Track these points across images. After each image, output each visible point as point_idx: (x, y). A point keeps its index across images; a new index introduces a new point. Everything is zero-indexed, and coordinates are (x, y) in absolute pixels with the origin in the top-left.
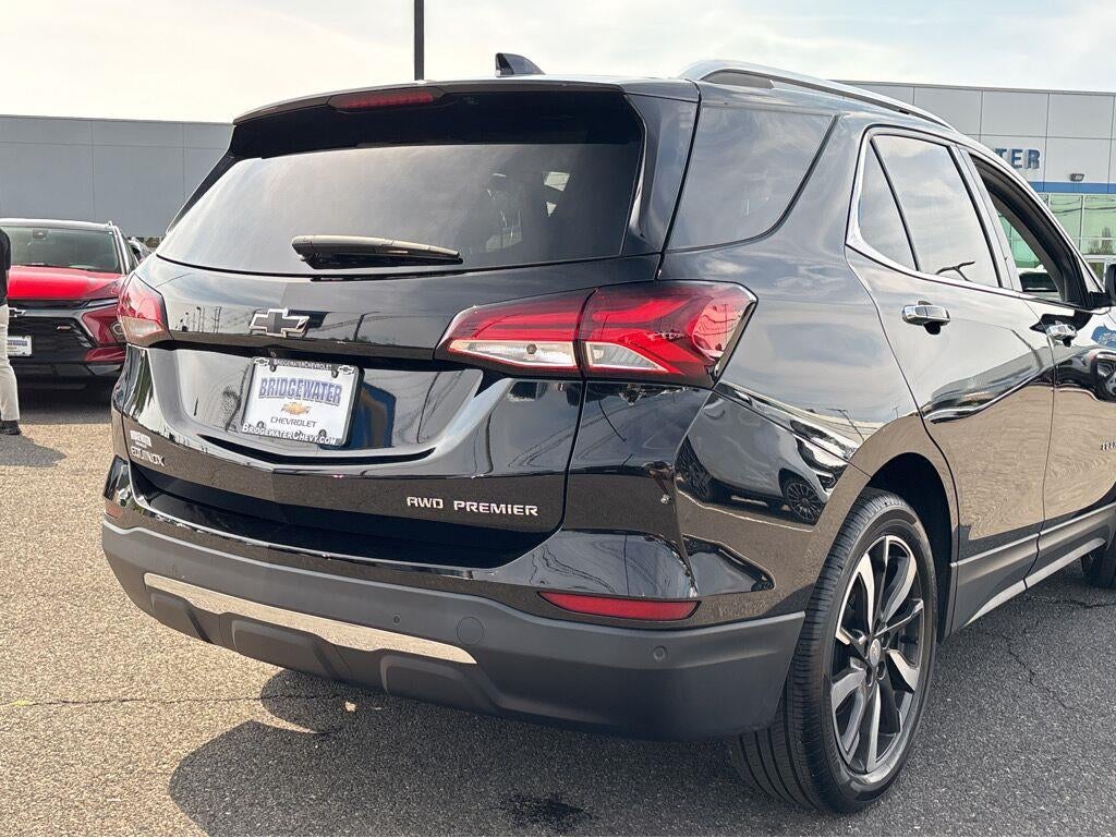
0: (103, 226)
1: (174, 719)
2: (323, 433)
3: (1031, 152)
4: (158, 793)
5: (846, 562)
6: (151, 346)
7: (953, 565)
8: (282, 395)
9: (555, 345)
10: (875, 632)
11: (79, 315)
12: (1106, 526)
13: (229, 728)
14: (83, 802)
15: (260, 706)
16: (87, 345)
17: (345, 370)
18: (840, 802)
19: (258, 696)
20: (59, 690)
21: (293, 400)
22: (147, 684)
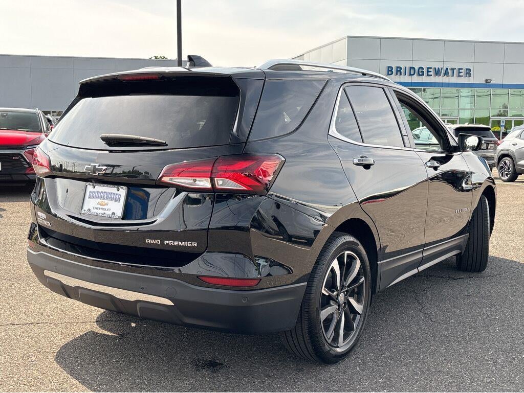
0: (33, 111)
1: (59, 331)
2: (113, 213)
3: (467, 69)
4: (51, 360)
5: (326, 262)
6: (45, 177)
7: (379, 263)
8: (97, 198)
9: (203, 179)
10: (342, 290)
11: (23, 152)
12: (460, 245)
13: (82, 334)
14: (19, 364)
15: (95, 325)
16: (27, 166)
17: (122, 188)
18: (326, 359)
19: (95, 321)
20: (11, 319)
21: (102, 200)
22: (48, 316)
